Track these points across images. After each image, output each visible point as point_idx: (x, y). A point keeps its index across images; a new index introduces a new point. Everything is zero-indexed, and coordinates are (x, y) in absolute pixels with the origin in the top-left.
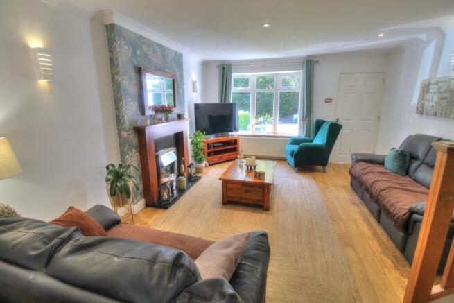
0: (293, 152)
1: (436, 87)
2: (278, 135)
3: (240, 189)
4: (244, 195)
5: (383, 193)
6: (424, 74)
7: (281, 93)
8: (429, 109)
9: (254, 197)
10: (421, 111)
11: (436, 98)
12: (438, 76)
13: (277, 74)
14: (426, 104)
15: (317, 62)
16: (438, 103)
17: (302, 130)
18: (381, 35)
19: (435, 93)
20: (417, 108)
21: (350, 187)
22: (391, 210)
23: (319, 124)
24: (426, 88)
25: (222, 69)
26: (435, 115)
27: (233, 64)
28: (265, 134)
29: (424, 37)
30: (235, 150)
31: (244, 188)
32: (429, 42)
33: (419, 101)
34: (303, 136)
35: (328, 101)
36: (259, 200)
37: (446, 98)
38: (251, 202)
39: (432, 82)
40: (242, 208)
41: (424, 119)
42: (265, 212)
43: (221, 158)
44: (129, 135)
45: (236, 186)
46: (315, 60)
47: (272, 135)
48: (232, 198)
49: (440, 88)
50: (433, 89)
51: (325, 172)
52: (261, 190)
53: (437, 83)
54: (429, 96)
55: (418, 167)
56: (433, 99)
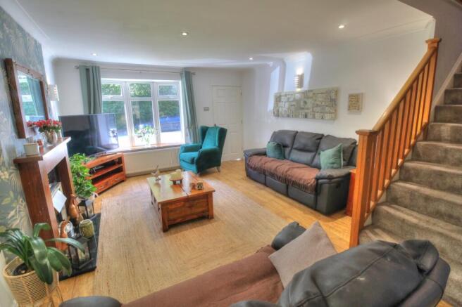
0: (193, 159)
1: (286, 98)
2: (161, 146)
3: (184, 206)
4: (189, 212)
5: (289, 173)
6: (274, 89)
7: (159, 102)
8: (283, 113)
9: (198, 210)
10: (277, 114)
11: (287, 105)
12: (285, 91)
13: (153, 82)
14: (280, 110)
15: (194, 74)
16: (289, 109)
17: (189, 137)
18: (251, 59)
19: (285, 102)
20: (274, 113)
21: (247, 178)
22: (301, 182)
23: (204, 131)
24: (278, 99)
25: (85, 71)
26: (288, 116)
27: (101, 67)
28: (150, 146)
29: (271, 63)
30: (120, 170)
31: (187, 204)
32: (274, 68)
33: (274, 107)
34: (191, 143)
35: (206, 109)
36: (203, 212)
37: (294, 105)
38: (195, 216)
39: (282, 94)
40: (187, 226)
41: (280, 120)
42: (212, 221)
43: (106, 184)
44: (10, 174)
45: (179, 205)
46: (192, 72)
47: (156, 146)
48: (174, 220)
49: (289, 98)
50: (283, 99)
51: (219, 171)
52: (205, 200)
53: (286, 96)
54: (281, 104)
55: (290, 152)
56: (284, 106)
